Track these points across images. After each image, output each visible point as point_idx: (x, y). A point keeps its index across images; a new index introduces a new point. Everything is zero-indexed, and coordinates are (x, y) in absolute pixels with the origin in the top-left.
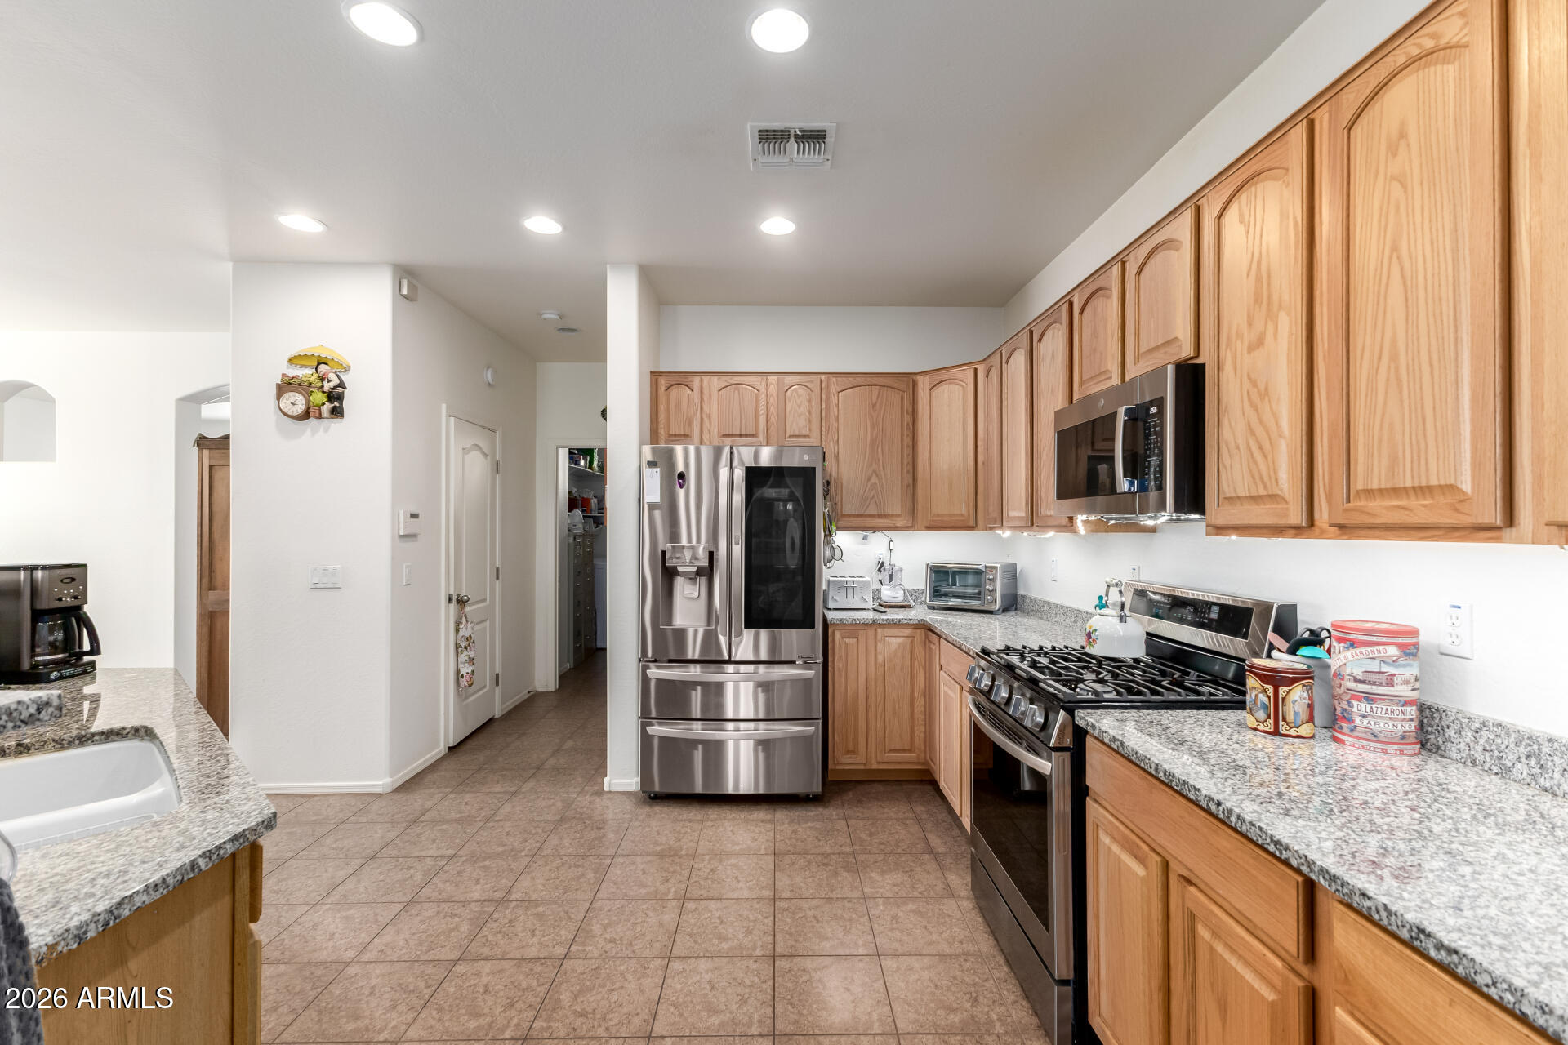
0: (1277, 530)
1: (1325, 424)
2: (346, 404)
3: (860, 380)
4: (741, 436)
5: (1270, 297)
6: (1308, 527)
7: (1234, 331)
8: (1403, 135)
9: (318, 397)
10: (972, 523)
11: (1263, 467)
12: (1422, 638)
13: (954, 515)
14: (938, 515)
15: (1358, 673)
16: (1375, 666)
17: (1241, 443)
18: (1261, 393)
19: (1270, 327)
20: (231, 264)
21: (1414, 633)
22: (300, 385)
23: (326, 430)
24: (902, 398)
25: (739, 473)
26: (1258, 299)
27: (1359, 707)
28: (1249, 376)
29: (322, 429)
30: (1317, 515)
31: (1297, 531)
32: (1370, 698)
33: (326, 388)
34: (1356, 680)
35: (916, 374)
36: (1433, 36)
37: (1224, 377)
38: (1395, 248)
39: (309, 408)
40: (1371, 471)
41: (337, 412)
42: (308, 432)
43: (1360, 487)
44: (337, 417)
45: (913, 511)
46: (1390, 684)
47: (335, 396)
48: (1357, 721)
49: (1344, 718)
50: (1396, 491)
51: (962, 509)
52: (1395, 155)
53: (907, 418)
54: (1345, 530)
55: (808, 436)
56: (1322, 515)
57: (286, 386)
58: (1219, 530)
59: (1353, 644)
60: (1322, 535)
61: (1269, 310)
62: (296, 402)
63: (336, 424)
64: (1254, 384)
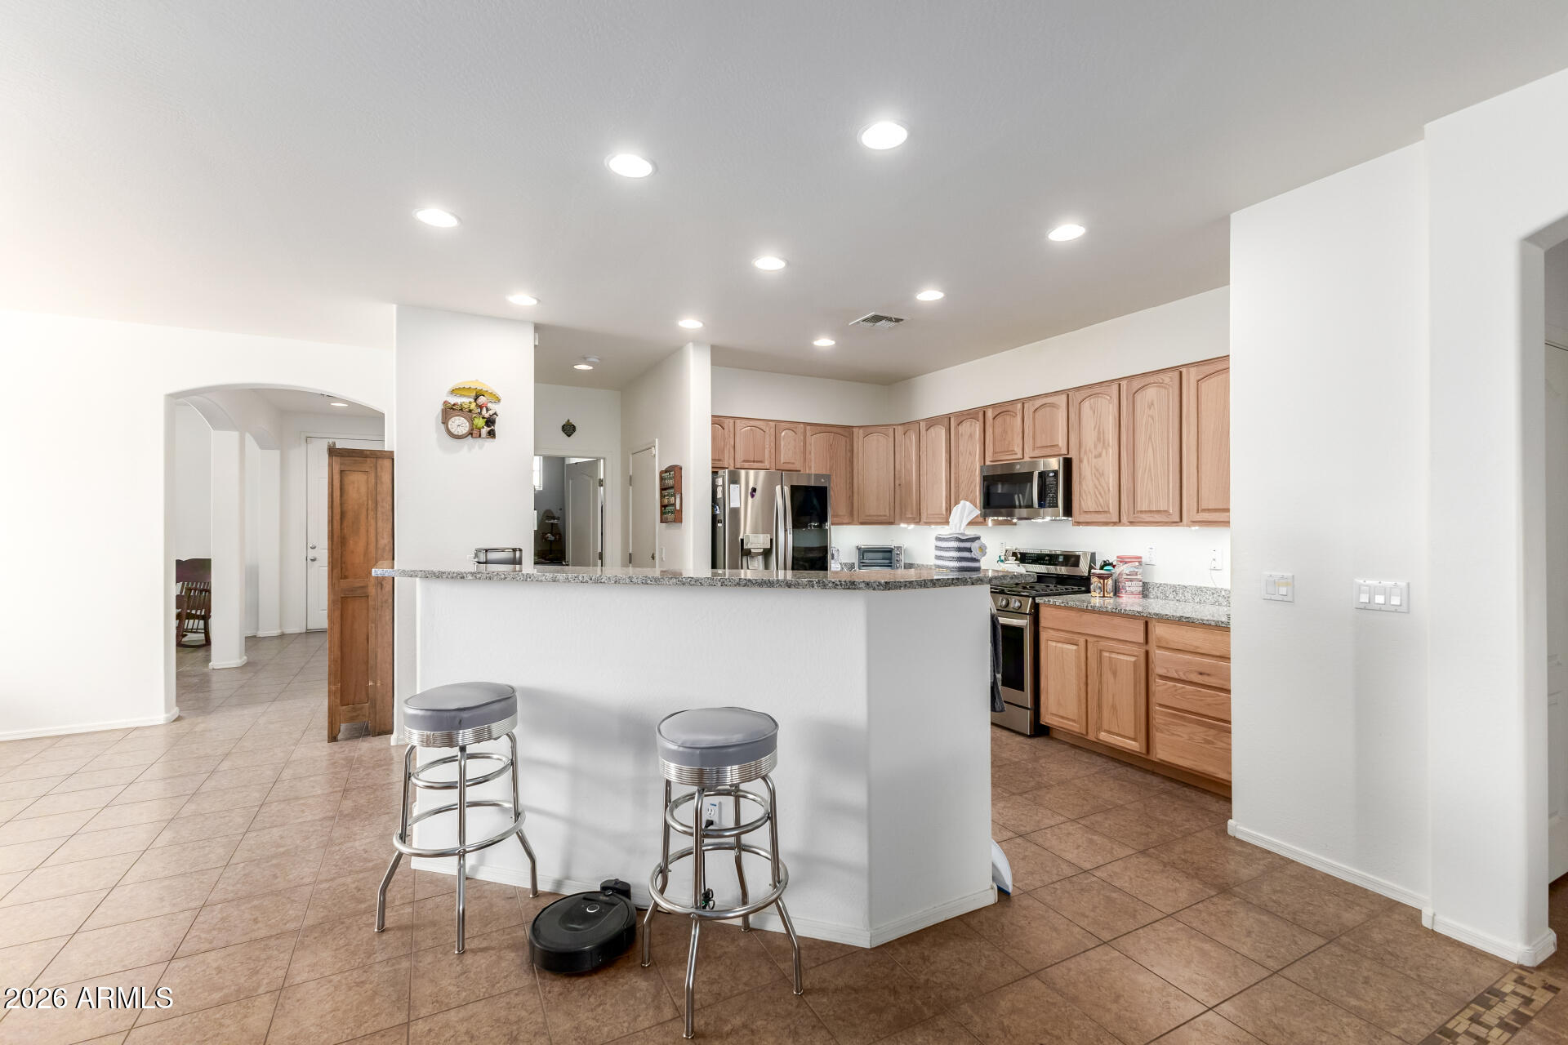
0: (1106, 524)
1: (1125, 488)
2: (497, 428)
3: (823, 429)
4: (754, 461)
5: (1104, 440)
6: (1119, 522)
7: (1088, 449)
8: (1152, 404)
9: (480, 422)
10: (892, 520)
11: (1101, 500)
12: (1143, 560)
13: (881, 516)
14: (870, 516)
15: (1127, 572)
16: (1132, 569)
17: (1092, 492)
18: (1099, 474)
19: (1104, 452)
20: (394, 307)
21: (1141, 558)
22: (462, 409)
23: (481, 448)
24: (846, 442)
25: (787, 489)
26: (1099, 439)
27: (1128, 584)
28: (1095, 467)
29: (477, 447)
30: (1122, 518)
31: (1114, 524)
32: (1131, 580)
33: (487, 415)
34: (1128, 575)
35: (853, 427)
36: (1162, 379)
37: (1083, 466)
38: (1150, 438)
39: (472, 430)
40: (1142, 505)
41: (492, 434)
42: (466, 448)
43: (1139, 509)
44: (492, 437)
45: (851, 514)
46: (1137, 575)
47: (490, 422)
48: (1127, 588)
49: (1123, 589)
50: (1151, 512)
51: (885, 511)
52: (1150, 409)
53: (849, 454)
54: (1132, 523)
55: (793, 463)
56: (1124, 519)
57: (449, 411)
58: (1078, 523)
59: (1126, 563)
60: (1124, 525)
61: (1104, 444)
62: (459, 424)
63: (489, 444)
64: (1097, 470)
